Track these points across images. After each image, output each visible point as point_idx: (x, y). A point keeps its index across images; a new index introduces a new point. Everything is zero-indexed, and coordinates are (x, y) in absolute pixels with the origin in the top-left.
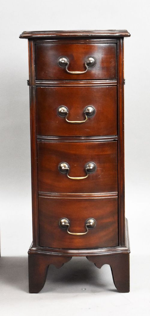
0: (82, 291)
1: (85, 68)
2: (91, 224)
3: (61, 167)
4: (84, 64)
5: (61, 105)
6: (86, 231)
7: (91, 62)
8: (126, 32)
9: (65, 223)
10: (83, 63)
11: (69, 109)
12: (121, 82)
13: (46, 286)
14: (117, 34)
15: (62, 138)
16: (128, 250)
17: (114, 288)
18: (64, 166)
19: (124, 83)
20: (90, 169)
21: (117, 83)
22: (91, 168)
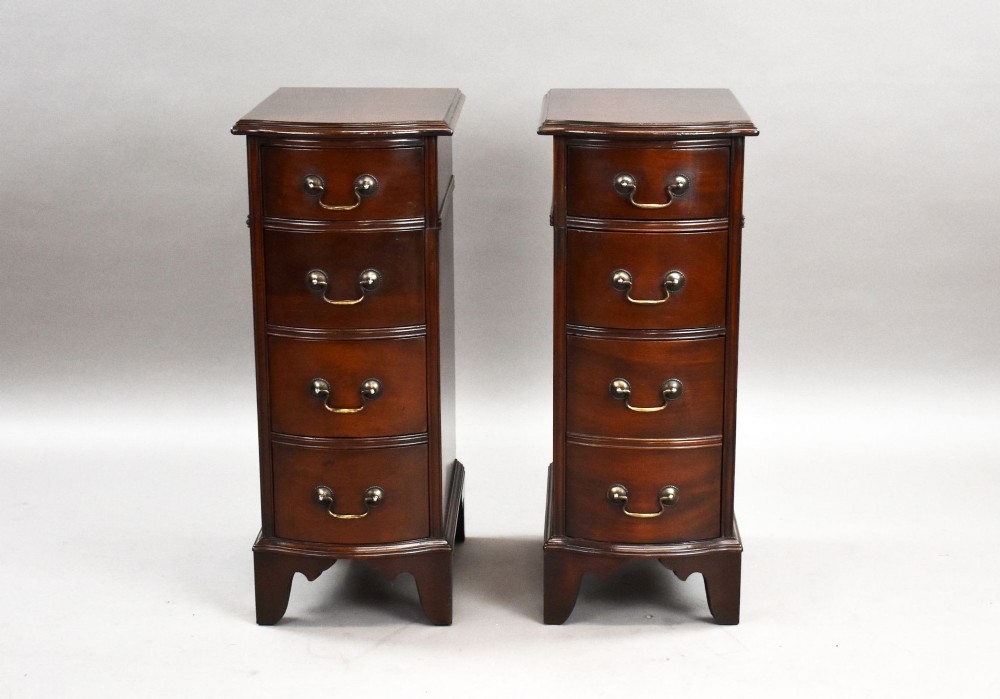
0: (645, 621)
1: (668, 198)
2: (671, 497)
3: (615, 388)
4: (666, 189)
5: (617, 268)
6: (661, 510)
7: (681, 185)
8: (751, 126)
9: (620, 494)
10: (663, 186)
11: (634, 275)
12: (736, 221)
13: (577, 610)
14: (734, 131)
15: (613, 331)
16: (739, 545)
17: (707, 613)
18: (621, 385)
19: (741, 225)
20: (671, 393)
21: (728, 224)
22: (674, 390)
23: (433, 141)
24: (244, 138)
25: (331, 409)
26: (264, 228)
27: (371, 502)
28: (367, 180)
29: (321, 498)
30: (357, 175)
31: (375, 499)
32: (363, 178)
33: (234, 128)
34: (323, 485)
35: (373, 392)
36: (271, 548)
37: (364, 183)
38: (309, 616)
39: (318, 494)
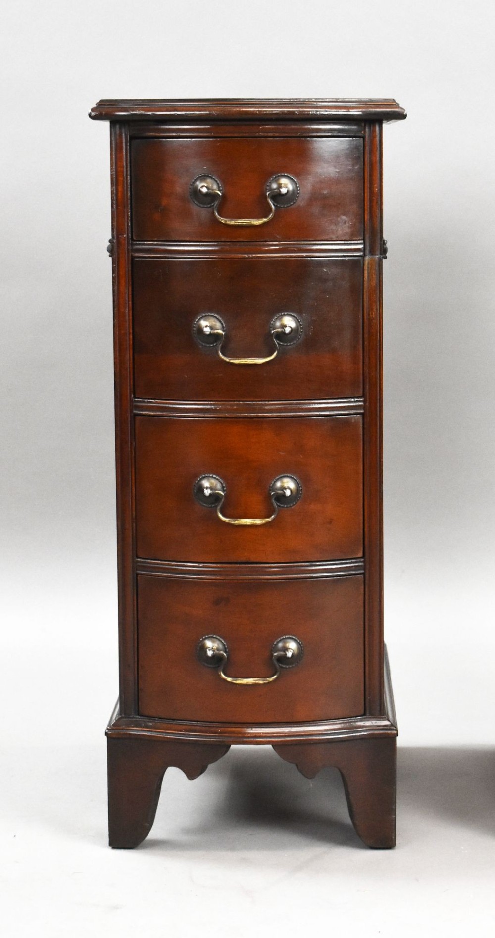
23: (377, 128)
24: (106, 125)
25: (226, 520)
26: (133, 258)
27: (283, 659)
28: (284, 181)
29: (210, 653)
30: (271, 174)
31: (289, 654)
32: (276, 180)
33: (93, 110)
34: (212, 633)
35: (288, 493)
36: (135, 731)
37: (280, 186)
38: (184, 838)
39: (204, 649)
